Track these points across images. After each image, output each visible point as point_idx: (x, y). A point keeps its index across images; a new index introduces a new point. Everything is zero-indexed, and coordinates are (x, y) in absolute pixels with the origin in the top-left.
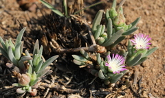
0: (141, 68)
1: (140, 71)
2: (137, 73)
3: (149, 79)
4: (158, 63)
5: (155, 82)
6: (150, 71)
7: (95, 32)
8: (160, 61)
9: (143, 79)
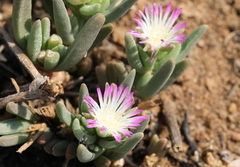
0: (177, 89)
1: (174, 98)
2: (171, 107)
3: (206, 113)
4: (215, 59)
5: (224, 114)
6: (202, 88)
7: (25, 40)
8: (217, 51)
9: (191, 118)
